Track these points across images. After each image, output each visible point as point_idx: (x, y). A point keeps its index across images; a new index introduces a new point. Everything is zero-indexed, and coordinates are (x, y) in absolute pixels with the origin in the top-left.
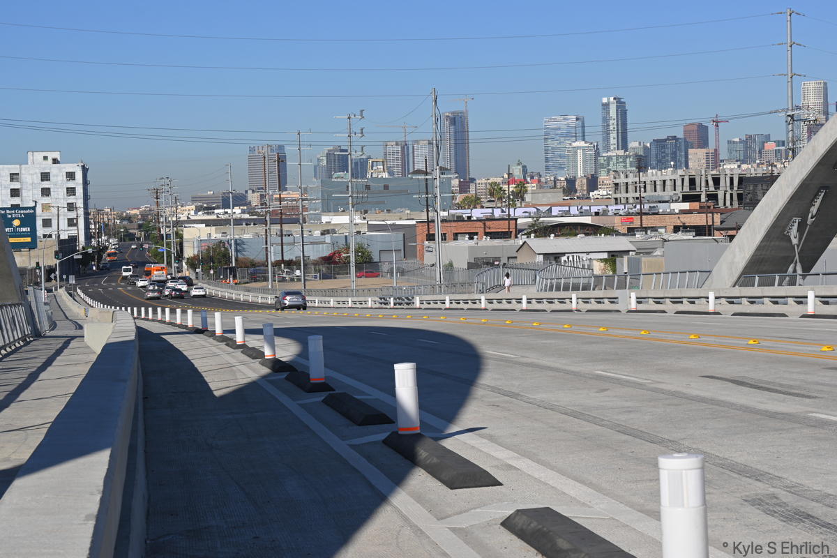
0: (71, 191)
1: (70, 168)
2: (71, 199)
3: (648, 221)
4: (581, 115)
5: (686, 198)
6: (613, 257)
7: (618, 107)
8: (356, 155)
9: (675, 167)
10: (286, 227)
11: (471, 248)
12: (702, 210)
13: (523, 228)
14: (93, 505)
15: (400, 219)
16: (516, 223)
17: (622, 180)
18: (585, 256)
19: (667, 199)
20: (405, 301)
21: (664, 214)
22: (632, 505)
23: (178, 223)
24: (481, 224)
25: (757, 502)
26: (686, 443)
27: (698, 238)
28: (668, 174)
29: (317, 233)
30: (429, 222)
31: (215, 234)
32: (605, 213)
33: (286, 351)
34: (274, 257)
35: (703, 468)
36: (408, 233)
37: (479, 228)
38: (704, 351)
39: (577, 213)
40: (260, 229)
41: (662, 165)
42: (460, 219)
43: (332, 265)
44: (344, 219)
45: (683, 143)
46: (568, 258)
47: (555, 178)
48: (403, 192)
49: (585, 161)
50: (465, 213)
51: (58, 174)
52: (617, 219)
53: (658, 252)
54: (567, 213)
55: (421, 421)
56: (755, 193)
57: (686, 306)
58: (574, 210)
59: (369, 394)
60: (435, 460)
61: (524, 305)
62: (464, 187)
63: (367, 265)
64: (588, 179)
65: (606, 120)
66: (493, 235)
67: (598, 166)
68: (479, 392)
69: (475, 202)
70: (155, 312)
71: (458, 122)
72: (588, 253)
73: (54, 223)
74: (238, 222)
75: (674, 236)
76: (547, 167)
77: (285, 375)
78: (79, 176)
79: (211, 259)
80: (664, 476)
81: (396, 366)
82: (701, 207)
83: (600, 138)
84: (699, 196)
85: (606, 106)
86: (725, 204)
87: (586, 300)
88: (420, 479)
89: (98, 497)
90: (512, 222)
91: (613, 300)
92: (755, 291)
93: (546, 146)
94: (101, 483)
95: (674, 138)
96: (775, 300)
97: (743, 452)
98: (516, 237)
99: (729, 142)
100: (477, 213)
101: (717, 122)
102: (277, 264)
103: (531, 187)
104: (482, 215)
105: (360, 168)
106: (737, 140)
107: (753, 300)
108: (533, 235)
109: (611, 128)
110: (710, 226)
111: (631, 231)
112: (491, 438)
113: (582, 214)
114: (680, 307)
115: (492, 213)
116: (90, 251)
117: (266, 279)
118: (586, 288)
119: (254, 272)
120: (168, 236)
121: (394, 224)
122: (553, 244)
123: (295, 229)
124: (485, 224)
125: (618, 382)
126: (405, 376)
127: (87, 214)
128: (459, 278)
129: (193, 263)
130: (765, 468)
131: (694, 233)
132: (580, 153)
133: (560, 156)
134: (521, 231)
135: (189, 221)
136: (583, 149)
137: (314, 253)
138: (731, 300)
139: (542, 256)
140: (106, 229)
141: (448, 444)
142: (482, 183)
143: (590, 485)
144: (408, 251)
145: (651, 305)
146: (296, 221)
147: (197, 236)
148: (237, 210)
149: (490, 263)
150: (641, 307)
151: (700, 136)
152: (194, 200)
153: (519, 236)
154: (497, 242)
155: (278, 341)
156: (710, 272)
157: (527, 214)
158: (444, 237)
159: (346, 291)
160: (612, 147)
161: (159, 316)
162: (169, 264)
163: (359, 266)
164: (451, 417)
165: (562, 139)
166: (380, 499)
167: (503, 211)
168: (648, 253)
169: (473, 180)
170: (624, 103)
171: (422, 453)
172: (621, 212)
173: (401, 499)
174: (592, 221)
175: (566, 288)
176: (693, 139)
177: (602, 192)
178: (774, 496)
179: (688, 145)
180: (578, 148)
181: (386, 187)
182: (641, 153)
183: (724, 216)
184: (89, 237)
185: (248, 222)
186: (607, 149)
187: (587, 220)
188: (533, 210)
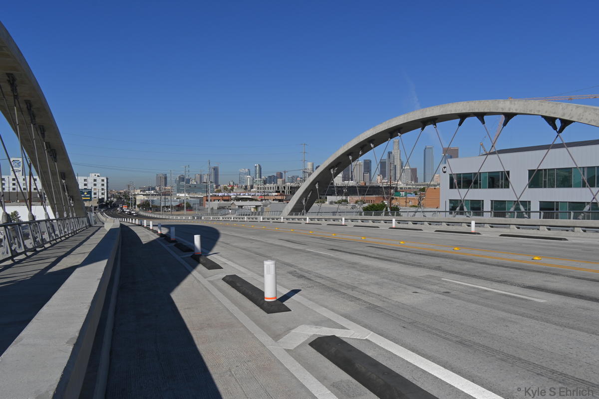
0: (103, 185)
1: (103, 178)
2: (103, 187)
3: (266, 198)
4: (249, 169)
5: (276, 192)
6: (257, 207)
7: (259, 167)
8: (187, 177)
9: (274, 184)
10: (166, 197)
11: (218, 204)
12: (281, 195)
14: (100, 275)
15: (199, 195)
17: (260, 186)
18: (249, 207)
19: (271, 192)
20: (199, 218)
21: (271, 196)
22: (258, 274)
23: (135, 195)
25: (291, 273)
26: (273, 257)
27: (279, 202)
28: (272, 185)
29: (175, 198)
30: (207, 196)
31: (146, 198)
32: (255, 195)
33: (165, 231)
34: (162, 205)
35: (275, 264)
36: (201, 199)
37: (221, 198)
38: (279, 233)
40: (159, 197)
41: (270, 183)
42: (216, 196)
43: (179, 207)
44: (183, 195)
45: (276, 177)
46: (245, 207)
47: (242, 185)
48: (200, 188)
49: (250, 181)
50: (217, 194)
51: (99, 180)
52: (258, 197)
53: (269, 206)
54: (245, 195)
55: (202, 251)
56: (294, 191)
57: (275, 220)
58: (247, 194)
59: (187, 243)
60: (205, 262)
61: (232, 219)
62: (217, 187)
63: (189, 208)
64: (250, 186)
65: (256, 170)
66: (225, 200)
67: (253, 183)
68: (218, 243)
69: (220, 191)
70: (127, 220)
71: (216, 170)
73: (97, 193)
74: (153, 195)
75: (273, 202)
76: (240, 183)
77: (163, 238)
78: (105, 181)
79: (144, 205)
80: (265, 266)
81: (195, 236)
83: (254, 175)
84: (280, 191)
85: (256, 167)
86: (286, 194)
87: (249, 219)
88: (200, 267)
89: (102, 273)
90: (230, 197)
91: (256, 219)
92: (294, 217)
93: (240, 177)
94: (103, 269)
95: (274, 176)
96: (299, 219)
97: (288, 259)
99: (288, 178)
100: (220, 194)
101: (285, 172)
102: (163, 207)
103: (235, 188)
104: (222, 195)
105: (188, 181)
106: (290, 177)
107: (293, 219)
108: (235, 201)
109: (257, 173)
110: (282, 199)
111: (262, 200)
112: (221, 256)
113: (249, 195)
114: (274, 221)
115: (224, 194)
116: (108, 202)
117: (160, 211)
118: (249, 215)
119: (157, 209)
120: (132, 198)
121: (197, 197)
122: (241, 203)
123: (169, 197)
125: (256, 241)
126: (197, 239)
127: (107, 192)
128: (214, 212)
129: (139, 206)
130: (293, 264)
133: (243, 180)
134: (232, 199)
135: (138, 194)
136: (250, 178)
137: (174, 204)
138: (287, 219)
139: (237, 207)
140: (113, 196)
141: (209, 257)
142: (222, 186)
143: (247, 268)
144: (201, 204)
145: (266, 220)
146: (169, 195)
147: (140, 198)
148: (152, 192)
149: (223, 208)
150: (264, 220)
152: (140, 188)
153: (231, 201)
154: (226, 202)
155: (162, 228)
156: (282, 211)
158: (211, 200)
159: (183, 215)
161: (128, 221)
162: (132, 206)
163: (187, 208)
164: (210, 250)
165: (244, 175)
166: (189, 272)
167: (227, 194)
168: (266, 206)
169: (219, 185)
170: (261, 166)
171: (201, 260)
172: (259, 195)
173: (195, 273)
175: (244, 215)
176: (279, 176)
177: (254, 189)
178: (295, 271)
180: (248, 177)
181: (195, 186)
182: (265, 179)
183: (286, 197)
184: (108, 198)
185: (155, 195)
186: (256, 178)
187: (250, 197)
188: (236, 194)
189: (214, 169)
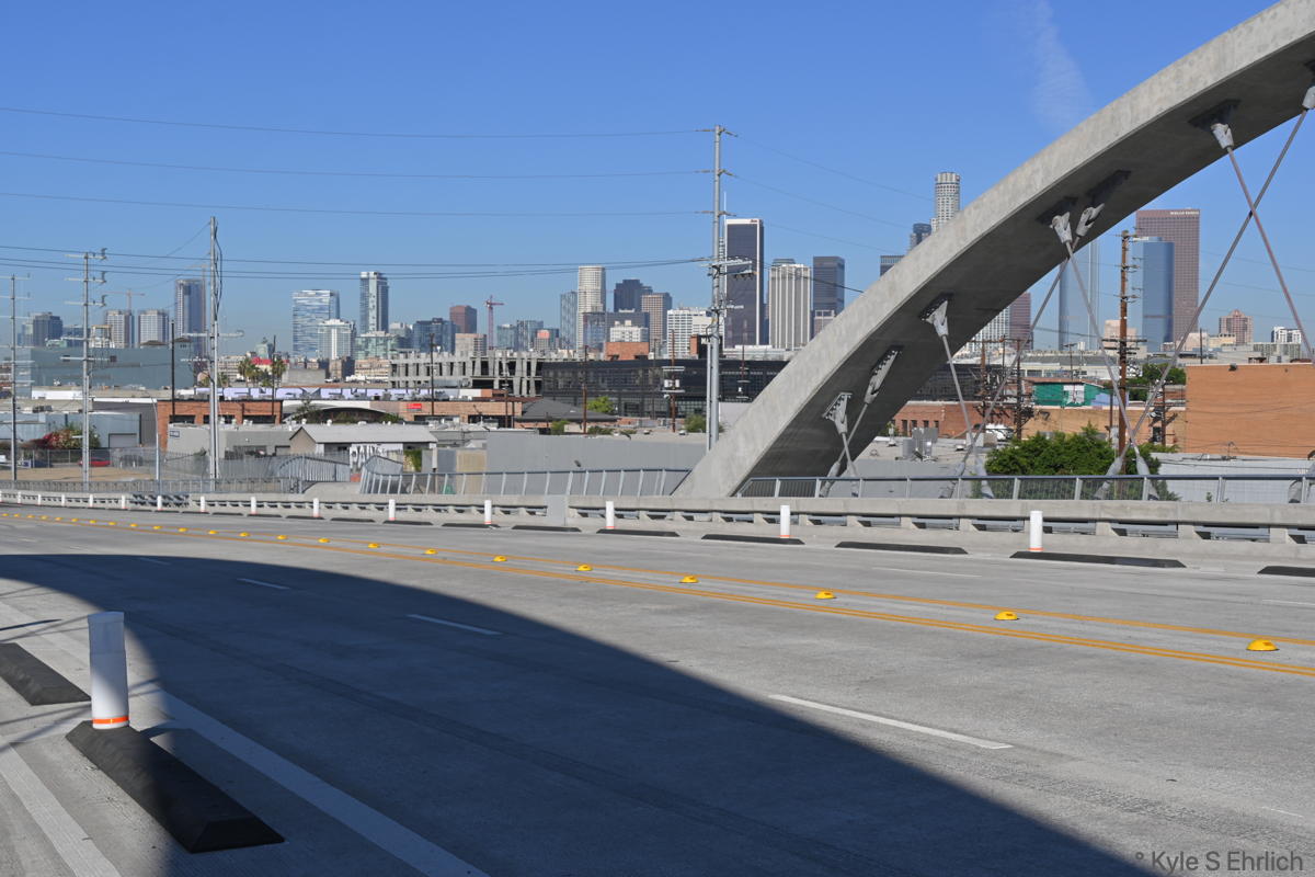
3: (440, 408)
4: (335, 291)
5: (477, 384)
6: (414, 450)
7: (378, 283)
11: (230, 435)
12: (498, 397)
13: (290, 411)
15: (133, 397)
16: (281, 407)
17: (401, 360)
19: (455, 384)
21: (455, 400)
24: (239, 406)
27: (503, 429)
28: (457, 356)
29: (30, 410)
32: (387, 397)
36: (146, 414)
37: (236, 410)
39: (352, 396)
41: (429, 348)
42: (209, 399)
43: (47, 450)
44: (63, 395)
45: (450, 327)
46: (359, 449)
47: (306, 359)
48: (135, 366)
49: (339, 342)
52: (402, 405)
54: (340, 397)
58: (347, 393)
63: (100, 456)
64: (343, 362)
65: (364, 297)
66: (257, 419)
67: (354, 348)
69: (224, 380)
71: (194, 292)
72: (379, 443)
75: (473, 427)
76: (296, 348)
82: (494, 395)
83: (358, 319)
84: (492, 382)
85: (365, 281)
86: (521, 392)
90: (277, 405)
93: (295, 324)
95: (440, 320)
98: (281, 422)
99: (499, 328)
100: (230, 393)
101: (491, 304)
104: (237, 396)
106: (508, 326)
108: (304, 420)
109: (371, 305)
110: (509, 417)
111: (419, 420)
113: (357, 398)
115: (249, 393)
121: (127, 403)
122: (333, 431)
124: (243, 406)
131: (496, 424)
132: (334, 333)
133: (311, 335)
134: (286, 416)
136: (338, 328)
139: (322, 446)
144: (147, 434)
149: (254, 452)
151: (468, 319)
153: (286, 420)
154: (261, 427)
157: (291, 396)
158: (191, 419)
160: (371, 328)
165: (313, 316)
167: (262, 392)
170: (385, 279)
172: (406, 397)
174: (371, 405)
176: (461, 323)
179: (455, 330)
180: (332, 326)
181: (113, 359)
182: (403, 335)
183: (526, 405)
186: (365, 328)
187: (365, 405)
188: (299, 392)
189: (188, 290)
